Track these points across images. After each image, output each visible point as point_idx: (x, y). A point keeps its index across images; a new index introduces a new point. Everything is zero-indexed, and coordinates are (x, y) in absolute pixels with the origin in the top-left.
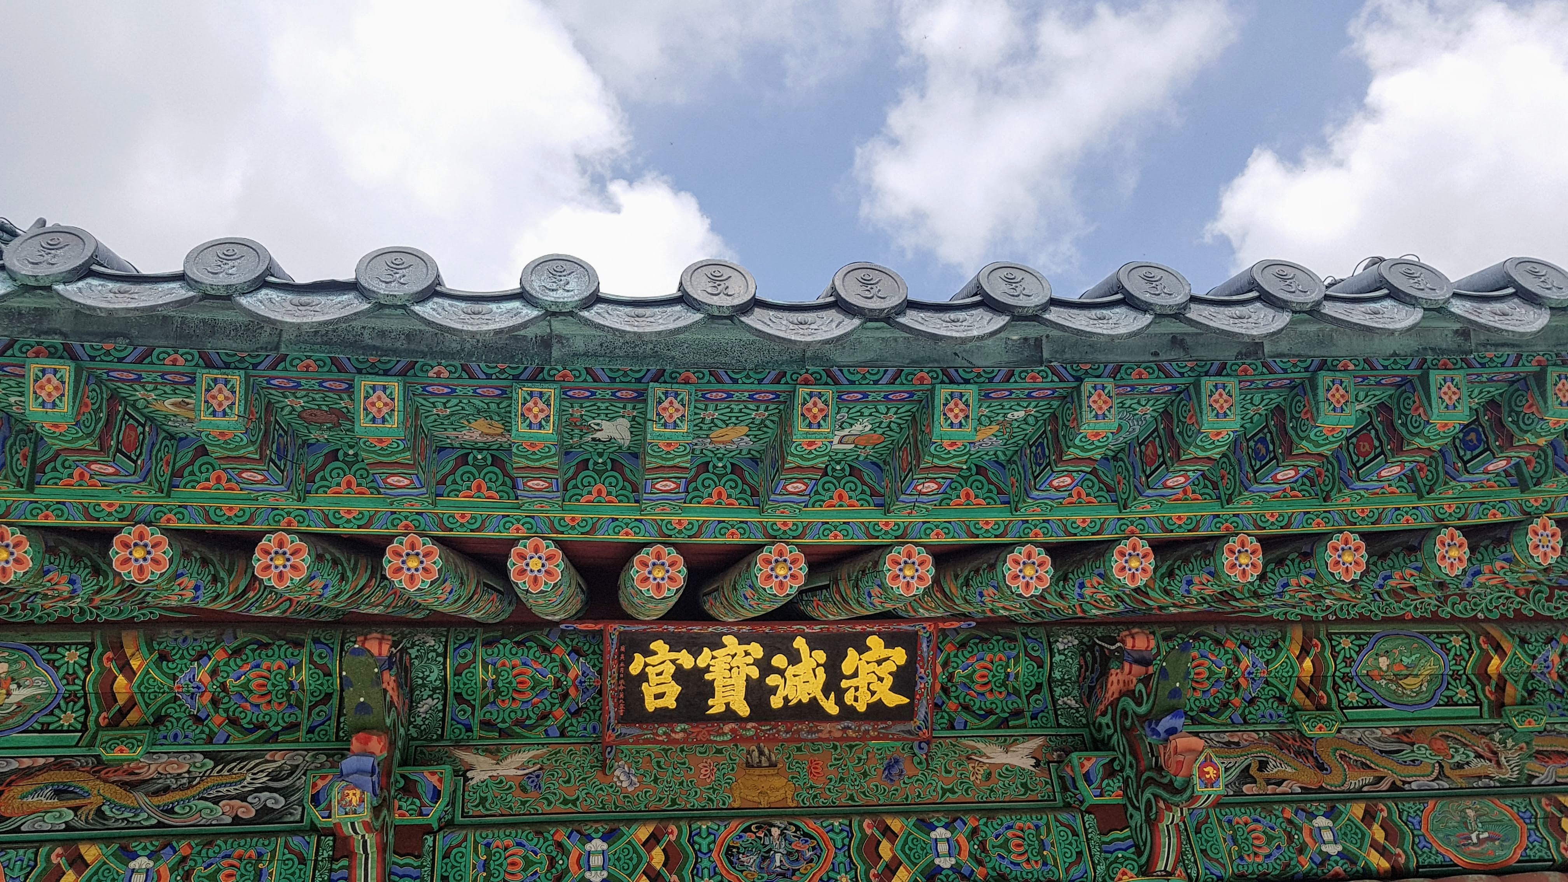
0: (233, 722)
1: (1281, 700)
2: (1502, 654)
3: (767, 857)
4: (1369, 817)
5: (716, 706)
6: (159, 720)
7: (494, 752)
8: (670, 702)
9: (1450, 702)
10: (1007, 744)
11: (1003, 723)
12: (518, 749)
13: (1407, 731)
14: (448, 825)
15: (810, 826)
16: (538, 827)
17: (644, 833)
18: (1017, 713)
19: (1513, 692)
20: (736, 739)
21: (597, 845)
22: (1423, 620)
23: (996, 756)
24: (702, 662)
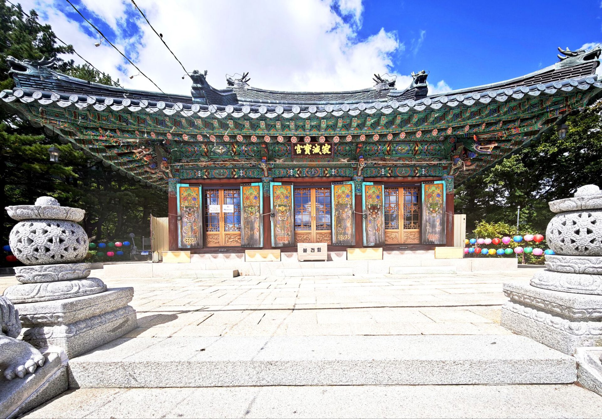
0: (248, 154)
1: (384, 153)
2: (418, 146)
3: (312, 173)
4: (389, 170)
5: (306, 153)
6: (239, 154)
7: (279, 159)
8: (300, 153)
9: (408, 154)
10: (344, 159)
11: (344, 156)
12: (282, 158)
13: (400, 158)
14: (274, 168)
15: (317, 169)
16: (285, 168)
17: (297, 169)
18: (346, 154)
19: (418, 152)
20: (309, 158)
21: (291, 170)
22: (408, 141)
23: (343, 160)
24: (304, 147)
